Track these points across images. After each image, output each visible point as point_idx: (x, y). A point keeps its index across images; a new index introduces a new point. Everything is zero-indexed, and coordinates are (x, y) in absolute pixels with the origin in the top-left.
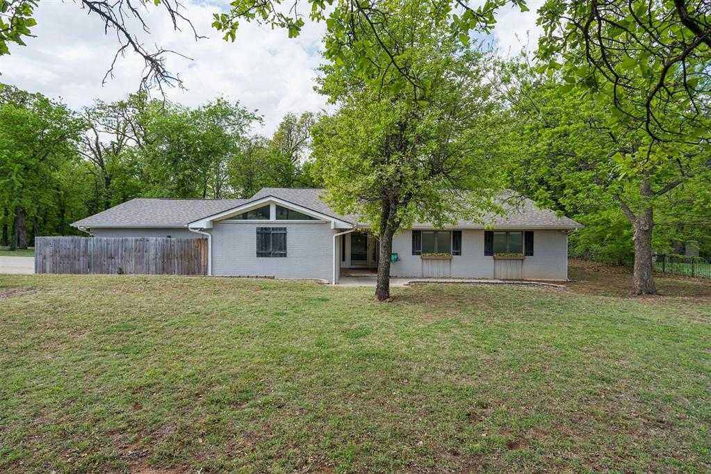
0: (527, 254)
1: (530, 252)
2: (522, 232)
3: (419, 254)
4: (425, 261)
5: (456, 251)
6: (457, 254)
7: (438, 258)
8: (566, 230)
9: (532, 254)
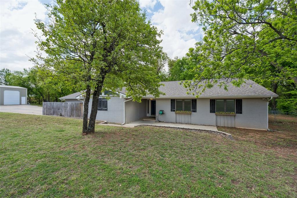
0: (237, 113)
1: (240, 111)
2: (235, 99)
3: (174, 111)
4: (177, 115)
5: (193, 110)
6: (194, 111)
7: (184, 113)
8: (266, 98)
9: (241, 113)
